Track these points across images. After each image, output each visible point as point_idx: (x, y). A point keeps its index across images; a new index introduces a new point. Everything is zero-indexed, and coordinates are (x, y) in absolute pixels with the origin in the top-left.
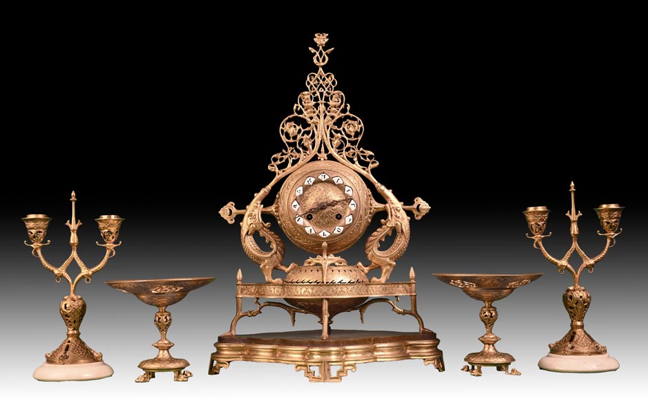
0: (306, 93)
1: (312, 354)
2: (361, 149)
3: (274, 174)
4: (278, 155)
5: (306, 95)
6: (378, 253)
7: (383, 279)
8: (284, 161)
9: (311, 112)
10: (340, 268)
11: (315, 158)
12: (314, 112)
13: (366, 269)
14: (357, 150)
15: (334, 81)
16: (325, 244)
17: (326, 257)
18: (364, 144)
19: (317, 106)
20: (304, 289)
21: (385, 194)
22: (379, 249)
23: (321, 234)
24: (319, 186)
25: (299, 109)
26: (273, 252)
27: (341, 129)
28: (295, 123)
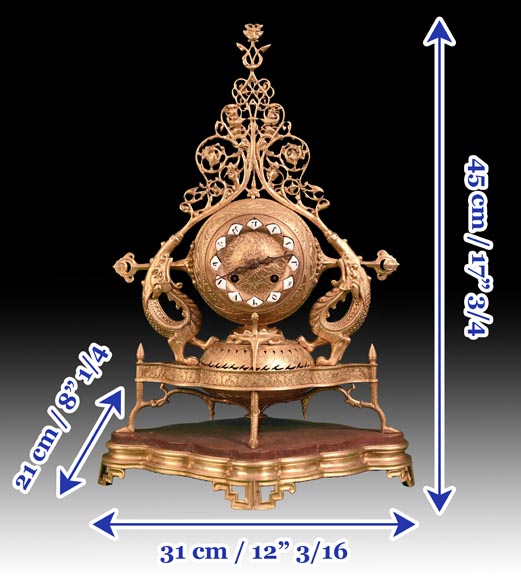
0: (232, 105)
1: (235, 469)
2: (306, 183)
3: (187, 216)
4: (193, 191)
5: (232, 109)
6: (328, 325)
7: (333, 360)
8: (201, 198)
9: (238, 132)
10: (276, 348)
11: (243, 196)
12: (243, 133)
13: (311, 346)
14: (300, 184)
15: (270, 90)
16: (255, 315)
17: (256, 332)
18: (310, 177)
19: (246, 124)
20: (226, 377)
21: (337, 246)
22: (329, 320)
23: (250, 303)
24: (248, 236)
25: (222, 128)
26: (185, 322)
27: (279, 156)
28: (217, 147)
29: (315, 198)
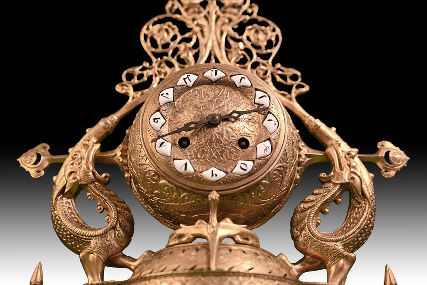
4: (135, 70)
6: (319, 234)
8: (144, 79)
9: (194, 12)
10: (245, 249)
12: (200, 13)
13: (296, 268)
14: (270, 66)
16: (214, 195)
17: (215, 222)
27: (244, 37)
29: (289, 81)
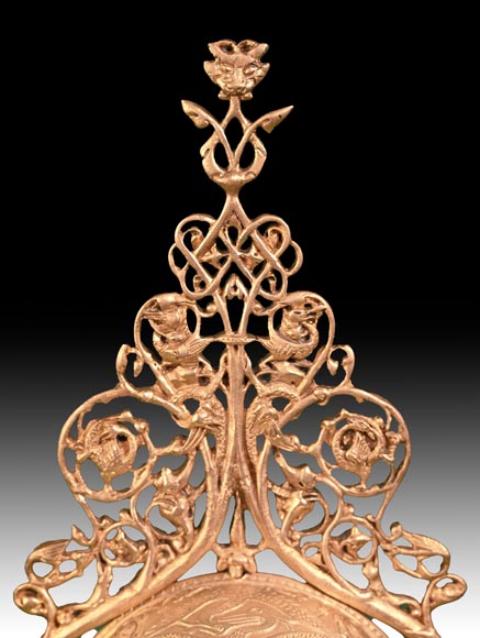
0: (170, 298)
5: (167, 309)
9: (188, 380)
12: (204, 380)
15: (290, 251)
19: (214, 353)
25: (137, 365)
27: (315, 447)
28: (127, 424)
